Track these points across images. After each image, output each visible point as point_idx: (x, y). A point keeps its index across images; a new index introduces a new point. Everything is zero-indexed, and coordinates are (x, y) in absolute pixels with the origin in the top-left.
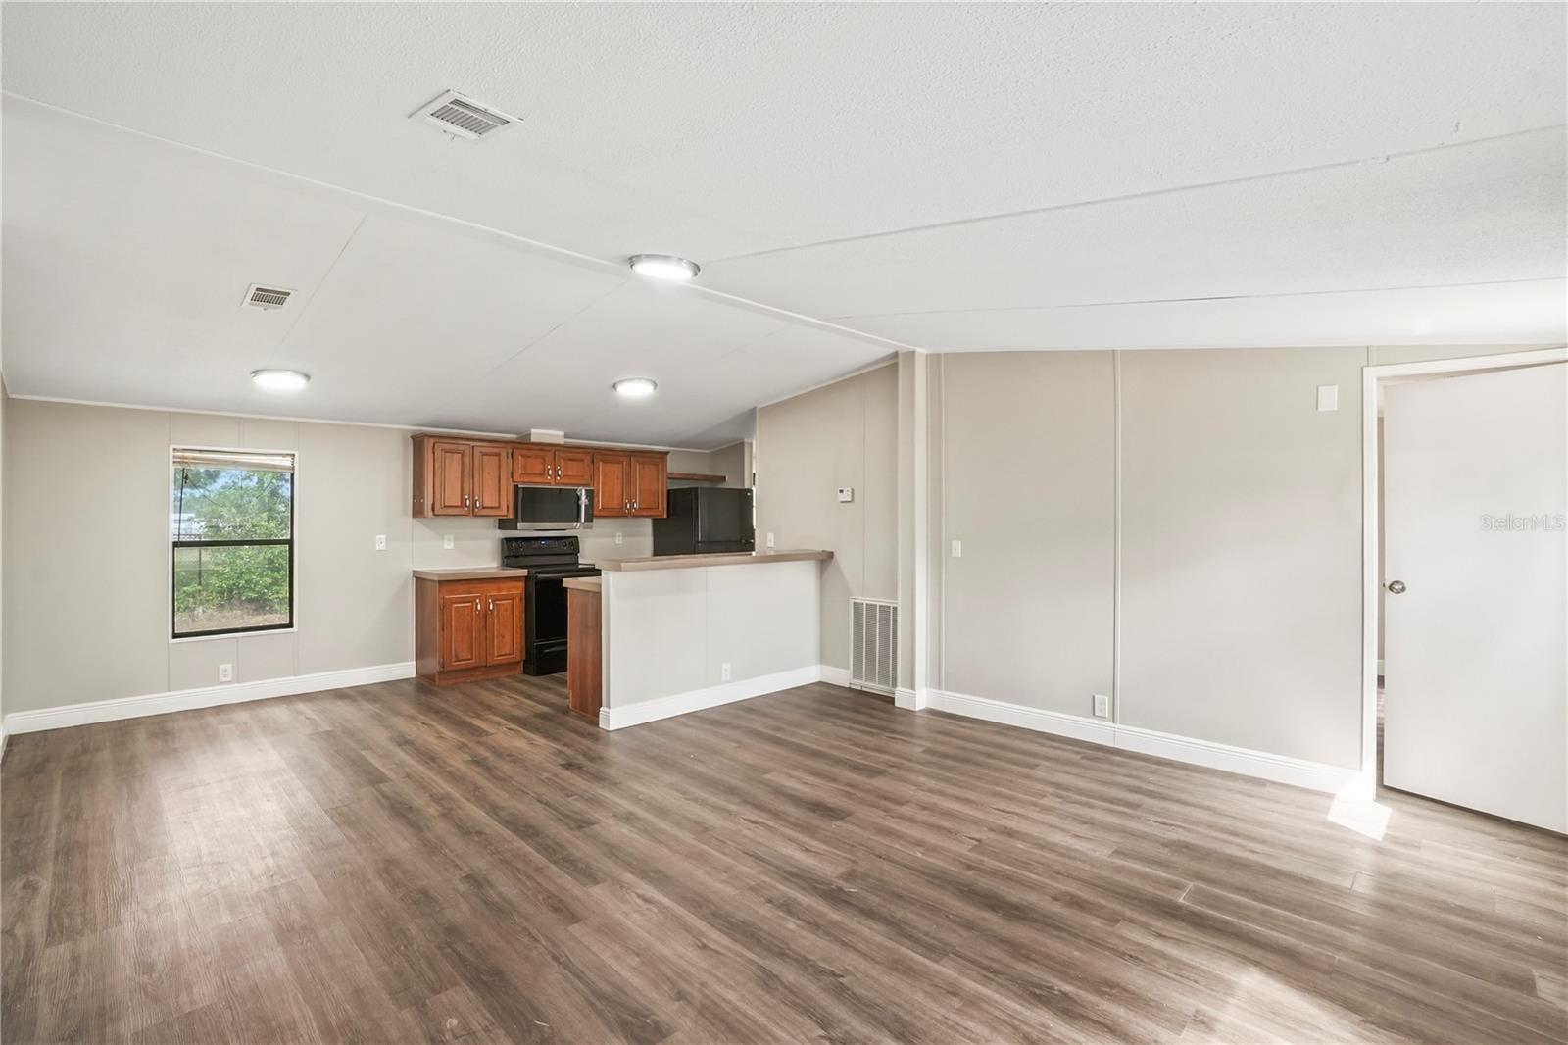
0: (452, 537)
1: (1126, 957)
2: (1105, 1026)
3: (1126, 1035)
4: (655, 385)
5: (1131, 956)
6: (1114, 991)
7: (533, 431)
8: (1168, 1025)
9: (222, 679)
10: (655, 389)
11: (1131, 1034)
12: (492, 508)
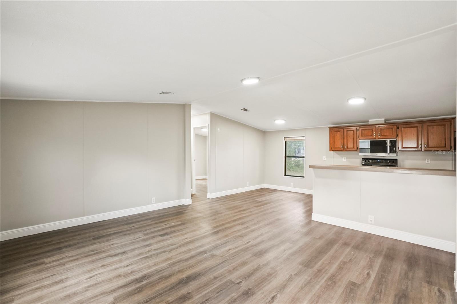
0: (345, 157)
1: (149, 300)
2: (127, 285)
3: (121, 288)
4: (365, 99)
5: (148, 301)
6: (137, 291)
7: (369, 120)
8: (118, 297)
9: (291, 186)
10: (365, 101)
11: (121, 289)
12: (351, 148)
